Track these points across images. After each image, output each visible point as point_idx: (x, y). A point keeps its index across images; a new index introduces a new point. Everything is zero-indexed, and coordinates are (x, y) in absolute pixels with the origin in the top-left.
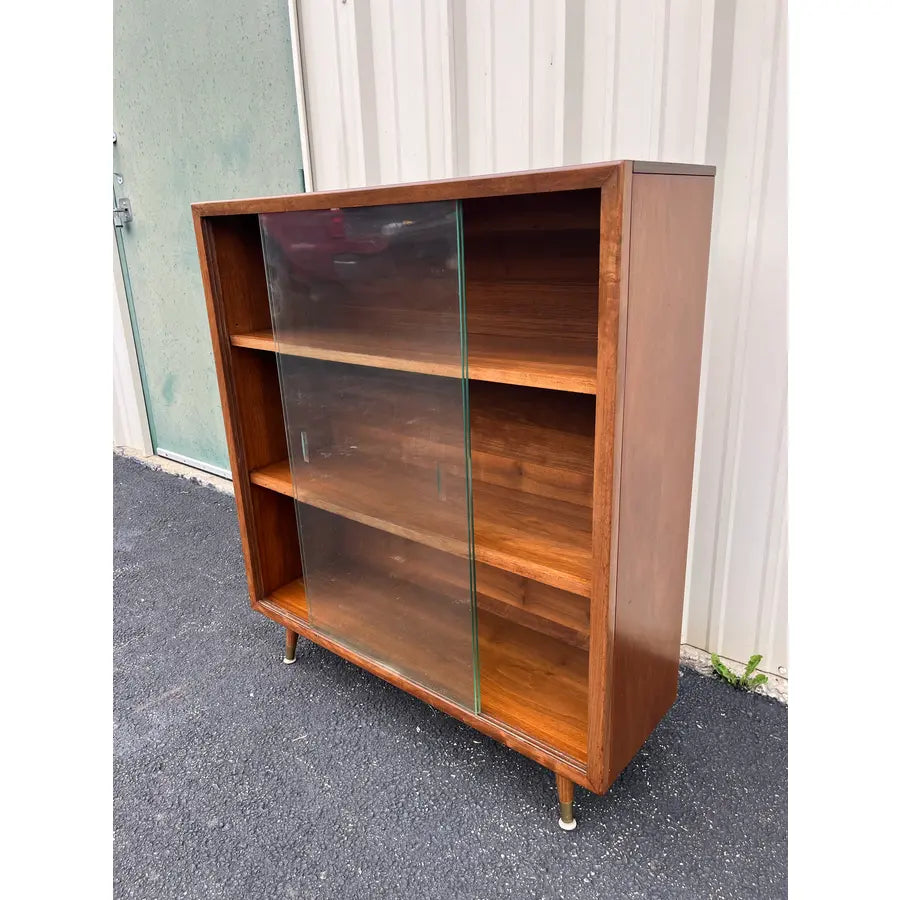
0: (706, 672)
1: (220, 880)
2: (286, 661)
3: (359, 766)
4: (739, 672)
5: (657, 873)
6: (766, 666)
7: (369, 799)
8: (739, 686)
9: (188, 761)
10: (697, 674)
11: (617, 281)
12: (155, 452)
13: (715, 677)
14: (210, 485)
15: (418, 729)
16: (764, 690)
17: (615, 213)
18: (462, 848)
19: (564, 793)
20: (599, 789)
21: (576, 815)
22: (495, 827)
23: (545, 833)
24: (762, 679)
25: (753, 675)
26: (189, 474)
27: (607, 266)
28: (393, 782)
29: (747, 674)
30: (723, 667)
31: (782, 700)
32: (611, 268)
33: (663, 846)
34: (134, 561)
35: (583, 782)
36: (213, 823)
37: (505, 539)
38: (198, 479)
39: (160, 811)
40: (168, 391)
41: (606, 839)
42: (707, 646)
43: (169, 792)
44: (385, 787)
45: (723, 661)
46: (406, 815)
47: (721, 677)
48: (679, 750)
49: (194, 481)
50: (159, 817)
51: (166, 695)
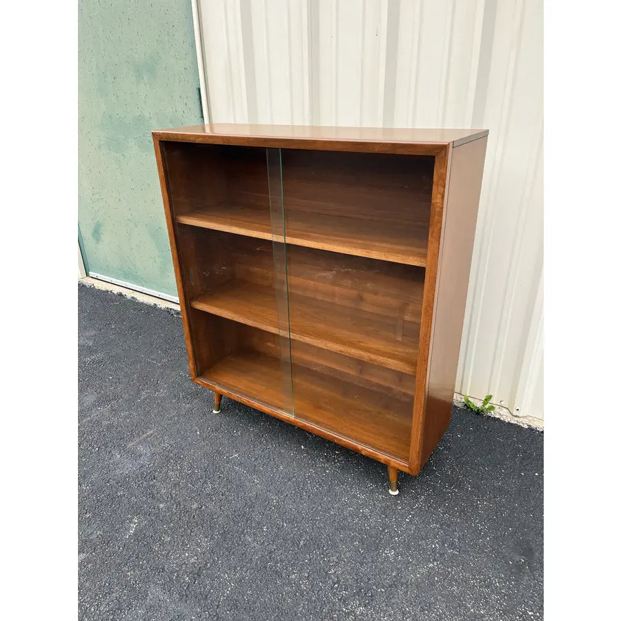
0: (460, 405)
1: (206, 537)
2: (215, 412)
3: (272, 470)
4: (479, 405)
5: (444, 514)
6: (494, 401)
7: (282, 487)
8: (479, 413)
9: (170, 473)
10: (456, 407)
11: (442, 208)
12: (87, 275)
13: (465, 408)
14: (133, 298)
15: (303, 447)
16: (493, 414)
17: (442, 171)
18: (339, 509)
19: (393, 476)
20: (415, 473)
21: (398, 488)
22: (355, 496)
23: (382, 497)
24: (492, 408)
25: (487, 406)
26: (116, 290)
27: (436, 199)
28: (294, 477)
29: (484, 406)
30: (471, 403)
31: (502, 419)
32: (439, 200)
33: (445, 500)
34: (96, 352)
35: (407, 470)
36: (195, 506)
37: (360, 342)
38: (124, 294)
39: (161, 502)
40: (97, 233)
41: (416, 498)
42: (461, 391)
43: (163, 491)
44: (289, 480)
45: (470, 399)
46: (305, 494)
47: (468, 408)
48: (449, 449)
49: (120, 295)
50: (161, 506)
51: (145, 435)
